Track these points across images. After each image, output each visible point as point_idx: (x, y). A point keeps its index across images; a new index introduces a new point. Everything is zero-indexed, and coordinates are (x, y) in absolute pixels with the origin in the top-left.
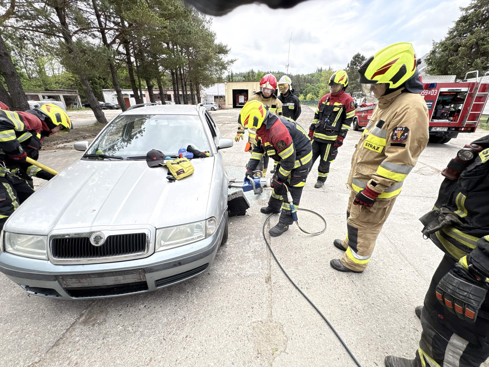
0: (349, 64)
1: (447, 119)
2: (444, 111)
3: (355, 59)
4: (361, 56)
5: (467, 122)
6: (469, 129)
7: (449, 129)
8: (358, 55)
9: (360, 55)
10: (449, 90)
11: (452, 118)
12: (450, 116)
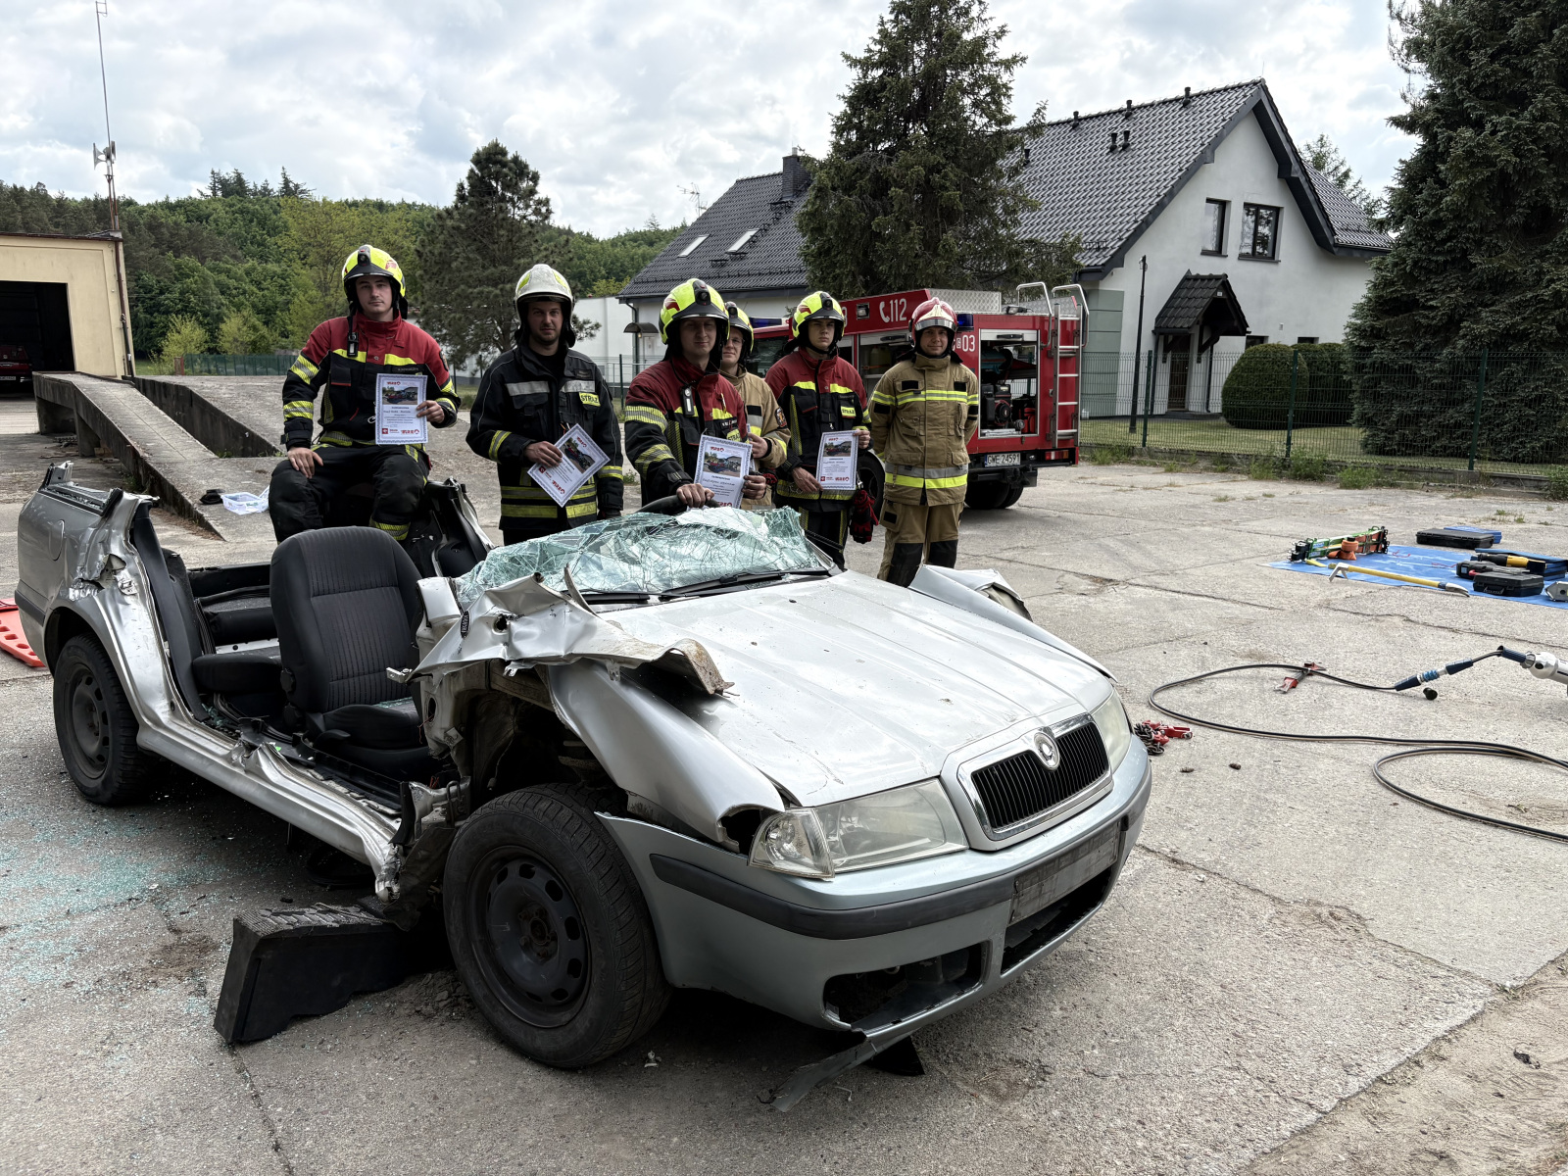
0: (461, 187)
1: (1010, 427)
2: (998, 401)
3: (488, 167)
4: (510, 156)
5: (1059, 432)
6: (1066, 456)
7: (1023, 458)
8: (496, 153)
9: (504, 153)
10: (998, 336)
11: (1021, 424)
12: (1015, 418)
